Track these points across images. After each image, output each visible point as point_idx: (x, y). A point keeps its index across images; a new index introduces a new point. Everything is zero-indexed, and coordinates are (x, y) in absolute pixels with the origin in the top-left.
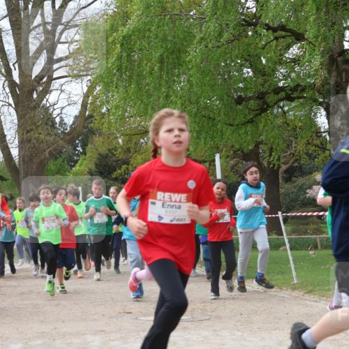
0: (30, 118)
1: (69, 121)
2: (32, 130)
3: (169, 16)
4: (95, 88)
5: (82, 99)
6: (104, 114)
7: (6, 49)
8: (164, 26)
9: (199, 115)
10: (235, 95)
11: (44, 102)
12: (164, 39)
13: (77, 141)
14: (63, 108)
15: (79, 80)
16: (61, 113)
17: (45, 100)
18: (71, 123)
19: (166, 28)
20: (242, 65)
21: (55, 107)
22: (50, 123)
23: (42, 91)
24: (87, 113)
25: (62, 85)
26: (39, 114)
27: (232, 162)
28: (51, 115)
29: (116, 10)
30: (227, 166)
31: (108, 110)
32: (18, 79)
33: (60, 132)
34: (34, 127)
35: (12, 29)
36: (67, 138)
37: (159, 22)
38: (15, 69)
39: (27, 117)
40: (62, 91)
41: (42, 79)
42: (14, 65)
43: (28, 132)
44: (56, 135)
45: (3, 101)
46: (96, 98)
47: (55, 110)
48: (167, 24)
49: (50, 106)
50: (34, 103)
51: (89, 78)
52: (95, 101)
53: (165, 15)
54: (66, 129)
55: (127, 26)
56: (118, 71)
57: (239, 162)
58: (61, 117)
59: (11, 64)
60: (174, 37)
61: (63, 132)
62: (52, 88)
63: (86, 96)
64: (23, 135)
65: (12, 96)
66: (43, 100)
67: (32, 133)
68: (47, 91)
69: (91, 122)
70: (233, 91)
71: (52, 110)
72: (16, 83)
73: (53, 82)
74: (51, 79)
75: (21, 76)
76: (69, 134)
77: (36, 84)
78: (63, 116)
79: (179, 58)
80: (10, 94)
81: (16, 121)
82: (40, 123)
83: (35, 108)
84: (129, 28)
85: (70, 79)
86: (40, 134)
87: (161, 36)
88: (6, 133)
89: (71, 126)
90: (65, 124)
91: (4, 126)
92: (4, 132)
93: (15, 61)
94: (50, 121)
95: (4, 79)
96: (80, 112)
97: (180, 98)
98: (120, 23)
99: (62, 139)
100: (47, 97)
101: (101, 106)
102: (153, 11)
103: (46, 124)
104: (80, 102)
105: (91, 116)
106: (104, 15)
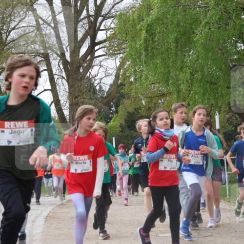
0: (78, 87)
1: (106, 88)
2: (79, 96)
3: (181, 7)
4: (125, 63)
5: (115, 71)
6: (131, 82)
7: (61, 37)
8: (178, 15)
9: (203, 80)
10: (231, 64)
11: (88, 75)
12: (178, 25)
13: (112, 103)
14: (101, 79)
15: (114, 58)
16: (100, 83)
17: (89, 73)
18: (107, 89)
19: (179, 16)
20: (237, 42)
21: (96, 78)
22: (92, 91)
23: (86, 67)
24: (119, 82)
25: (101, 62)
26: (85, 84)
27: (228, 116)
28: (93, 84)
29: (142, 4)
30: (224, 119)
31: (135, 79)
32: (69, 58)
33: (99, 97)
34: (80, 94)
35: (65, 22)
36: (105, 101)
37: (174, 12)
38: (67, 51)
39: (75, 86)
40: (101, 66)
41: (86, 58)
42: (66, 48)
43: (76, 97)
44: (96, 99)
45: (58, 75)
46: (126, 70)
47: (96, 80)
48: (180, 13)
49: (92, 77)
50: (80, 76)
51: (121, 55)
52: (125, 73)
53: (178, 6)
54: (104, 95)
55: (151, 17)
56: (145, 50)
57: (233, 115)
58: (100, 86)
59: (64, 47)
60: (185, 22)
61: (101, 97)
62: (94, 64)
63: (119, 69)
64: (72, 100)
65: (65, 71)
66: (87, 73)
67: (79, 98)
68: (90, 66)
69: (122, 89)
70: (229, 61)
71: (93, 80)
72: (68, 61)
73: (95, 59)
74: (93, 58)
75: (71, 56)
76: (106, 98)
77: (82, 62)
78: (102, 84)
79: (189, 38)
80: (63, 70)
81: (67, 90)
82: (85, 90)
83: (81, 79)
84: (152, 18)
85: (107, 57)
86: (85, 98)
87: (175, 22)
88: (60, 99)
89: (108, 92)
90: (103, 91)
91: (59, 94)
92: (59, 98)
93: (67, 45)
94: (92, 89)
95: (59, 58)
96: (114, 81)
97: (189, 68)
98: (145, 13)
99: (100, 102)
100: (90, 71)
101: (129, 77)
102: (170, 4)
103: (89, 91)
104: (114, 74)
105: (122, 84)
106: (133, 8)
